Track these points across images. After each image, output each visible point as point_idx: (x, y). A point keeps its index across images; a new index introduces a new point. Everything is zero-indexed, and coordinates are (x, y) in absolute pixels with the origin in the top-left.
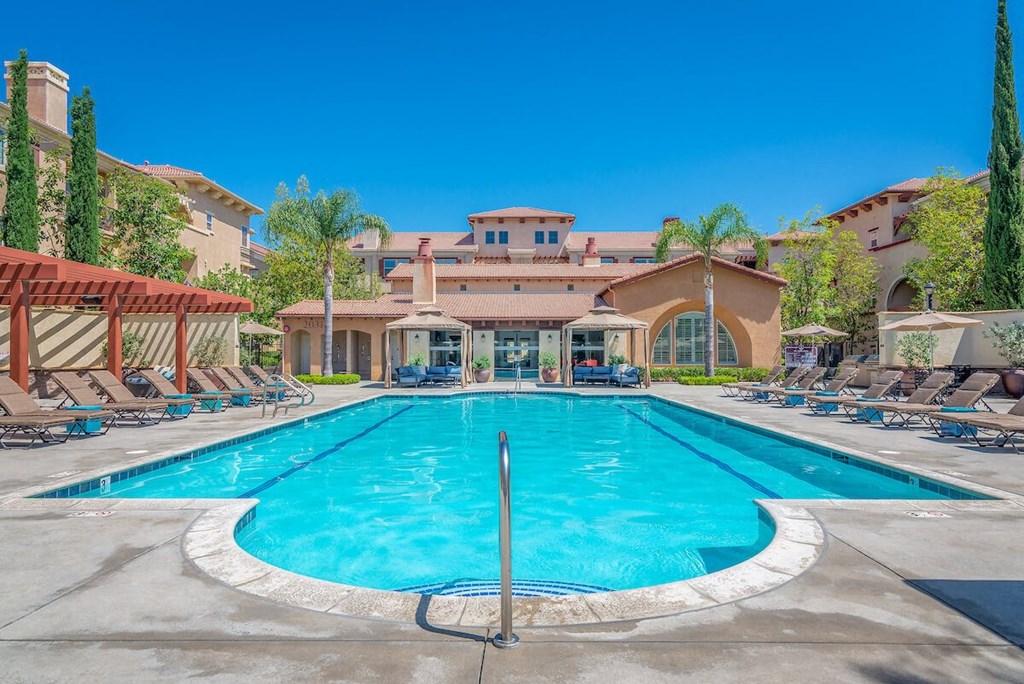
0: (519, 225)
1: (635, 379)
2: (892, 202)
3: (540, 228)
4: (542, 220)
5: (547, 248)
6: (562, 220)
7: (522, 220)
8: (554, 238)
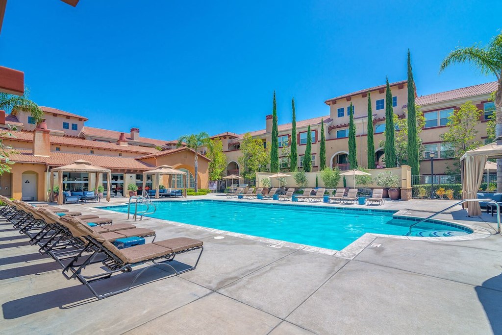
0: (52, 117)
1: (180, 194)
2: (228, 138)
3: (67, 121)
4: (68, 117)
5: (70, 131)
6: (80, 119)
7: (55, 115)
8: (75, 127)
